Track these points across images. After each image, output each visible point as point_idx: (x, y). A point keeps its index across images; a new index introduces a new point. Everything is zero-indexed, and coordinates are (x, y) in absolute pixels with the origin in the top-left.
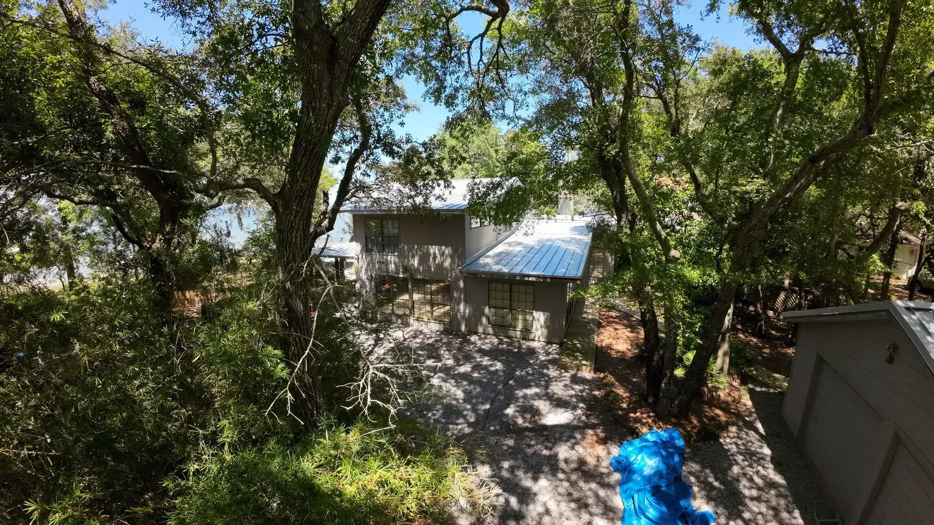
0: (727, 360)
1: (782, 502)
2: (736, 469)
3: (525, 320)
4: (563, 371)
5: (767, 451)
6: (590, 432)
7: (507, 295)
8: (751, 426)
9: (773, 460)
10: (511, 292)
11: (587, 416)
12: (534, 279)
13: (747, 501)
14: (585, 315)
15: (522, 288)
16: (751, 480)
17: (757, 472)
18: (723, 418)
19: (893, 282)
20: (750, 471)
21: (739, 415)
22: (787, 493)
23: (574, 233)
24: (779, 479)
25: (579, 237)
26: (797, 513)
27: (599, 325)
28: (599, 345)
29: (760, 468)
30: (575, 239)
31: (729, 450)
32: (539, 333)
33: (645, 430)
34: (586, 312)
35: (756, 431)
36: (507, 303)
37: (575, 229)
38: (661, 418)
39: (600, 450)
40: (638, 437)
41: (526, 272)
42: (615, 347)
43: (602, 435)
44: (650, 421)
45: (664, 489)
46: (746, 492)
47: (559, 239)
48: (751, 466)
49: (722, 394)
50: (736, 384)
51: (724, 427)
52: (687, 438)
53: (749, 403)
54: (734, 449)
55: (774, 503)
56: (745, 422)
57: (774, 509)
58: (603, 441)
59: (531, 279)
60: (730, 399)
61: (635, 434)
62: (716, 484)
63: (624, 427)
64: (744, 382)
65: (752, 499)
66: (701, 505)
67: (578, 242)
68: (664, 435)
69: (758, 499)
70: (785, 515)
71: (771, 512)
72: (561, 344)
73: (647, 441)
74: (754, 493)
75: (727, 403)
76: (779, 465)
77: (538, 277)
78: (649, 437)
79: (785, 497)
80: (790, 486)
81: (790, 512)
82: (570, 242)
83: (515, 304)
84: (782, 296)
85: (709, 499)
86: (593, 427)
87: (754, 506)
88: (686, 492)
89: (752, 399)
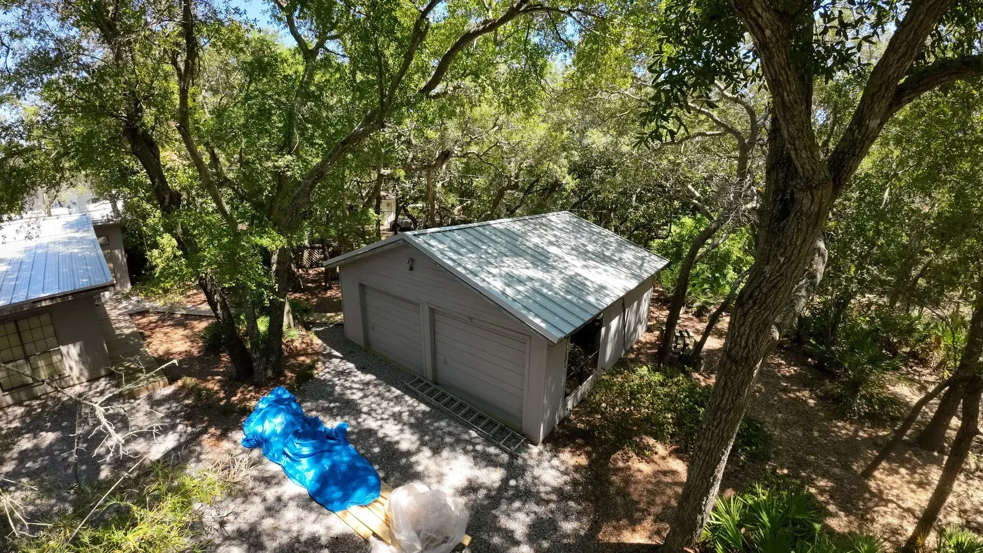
0: (291, 316)
1: (381, 388)
2: (338, 389)
3: (50, 365)
4: (132, 401)
5: (351, 365)
6: (205, 436)
7: (14, 339)
8: (330, 356)
9: (358, 368)
10: (19, 333)
11: (193, 426)
12: (48, 303)
13: (359, 401)
14: (118, 332)
15: (34, 321)
16: (351, 388)
17: (353, 381)
18: (308, 361)
19: (382, 228)
20: (348, 384)
21: (317, 353)
22: (379, 382)
23: (69, 230)
24: (369, 377)
25: (79, 235)
26: (393, 389)
27: (143, 337)
28: (156, 355)
29: (353, 378)
30: (74, 238)
31: (325, 380)
32: (76, 373)
33: (253, 403)
34: (118, 328)
35: (337, 357)
36: (18, 351)
37: (69, 225)
38: (260, 386)
39: (226, 445)
40: (251, 412)
41: (34, 296)
42: (174, 350)
43: (218, 432)
44: (253, 394)
45: (301, 431)
46: (354, 397)
47: (54, 243)
48: (346, 380)
49: (297, 344)
50: (304, 333)
51: (312, 367)
52: (291, 389)
53: (320, 342)
54: (328, 376)
55: (376, 392)
56: (324, 355)
57: (378, 395)
58: (223, 436)
59: (43, 304)
60: (304, 346)
61: (246, 412)
62: (332, 405)
63: (234, 412)
64: (308, 329)
65: (362, 398)
66: (331, 424)
67: (80, 241)
68: (271, 397)
69: (365, 396)
70: (387, 394)
71: (378, 398)
72: (111, 375)
73: (261, 410)
74: (360, 394)
75: (305, 349)
76: (363, 369)
77: (52, 298)
78: (261, 406)
79: (380, 385)
80: (378, 378)
81: (389, 391)
82: (68, 243)
83: (29, 348)
84: (306, 254)
85: (334, 417)
86: (204, 431)
87: (366, 401)
88: (316, 422)
89: (319, 338)
